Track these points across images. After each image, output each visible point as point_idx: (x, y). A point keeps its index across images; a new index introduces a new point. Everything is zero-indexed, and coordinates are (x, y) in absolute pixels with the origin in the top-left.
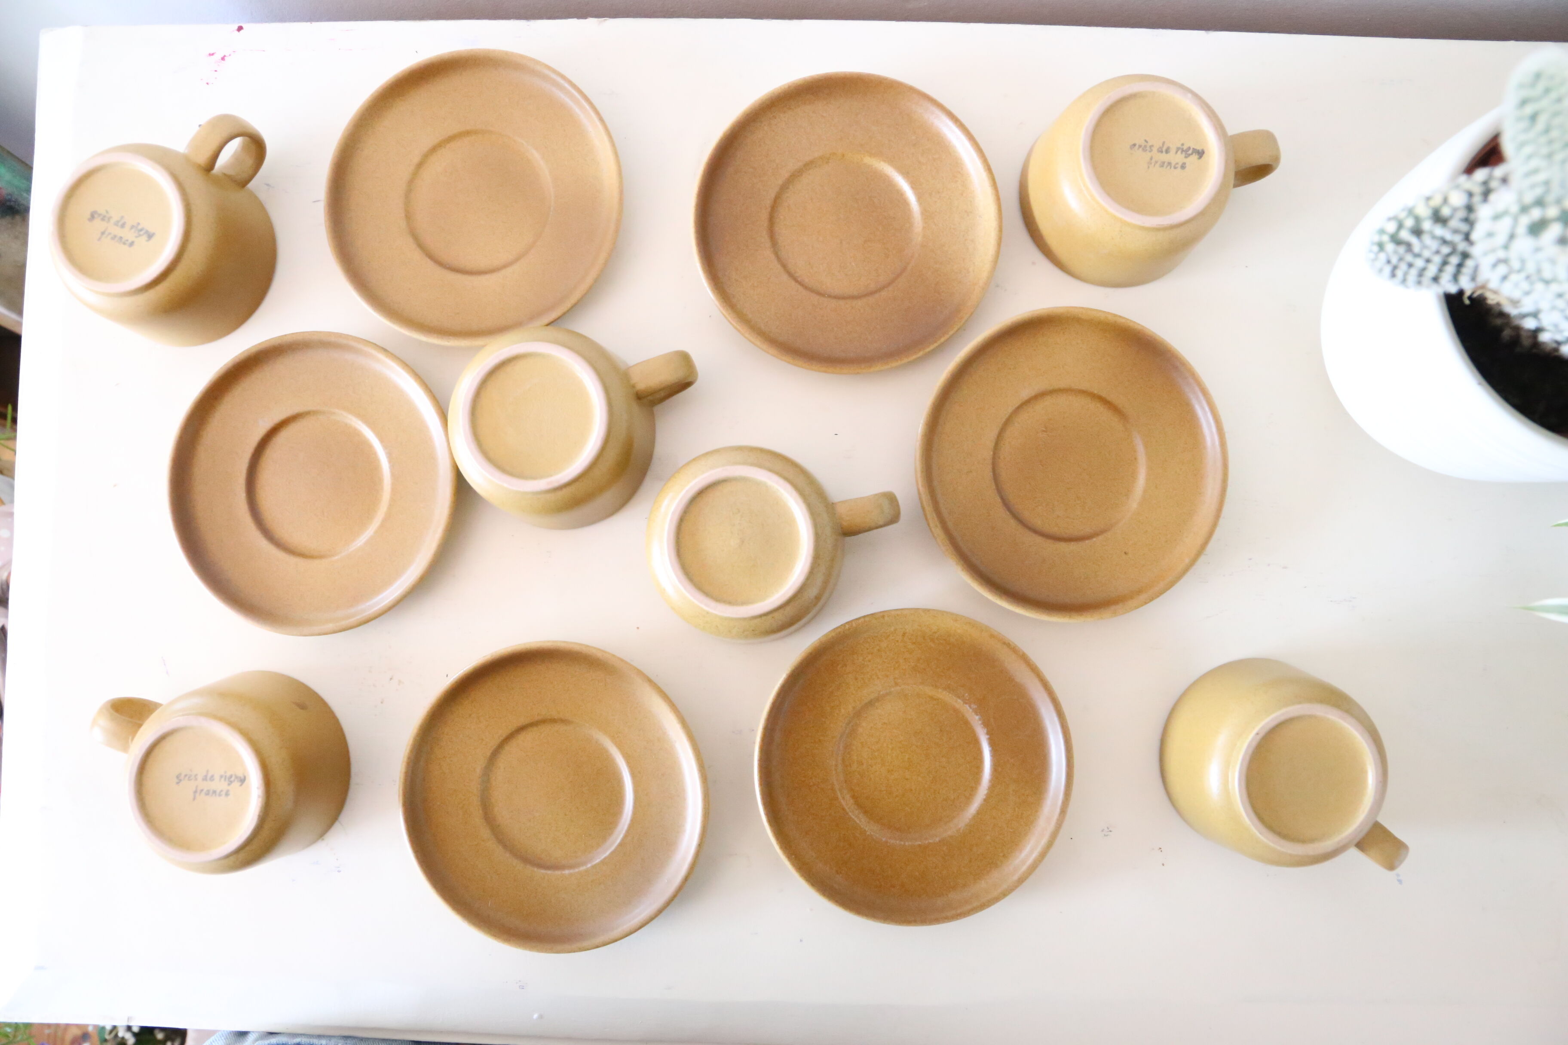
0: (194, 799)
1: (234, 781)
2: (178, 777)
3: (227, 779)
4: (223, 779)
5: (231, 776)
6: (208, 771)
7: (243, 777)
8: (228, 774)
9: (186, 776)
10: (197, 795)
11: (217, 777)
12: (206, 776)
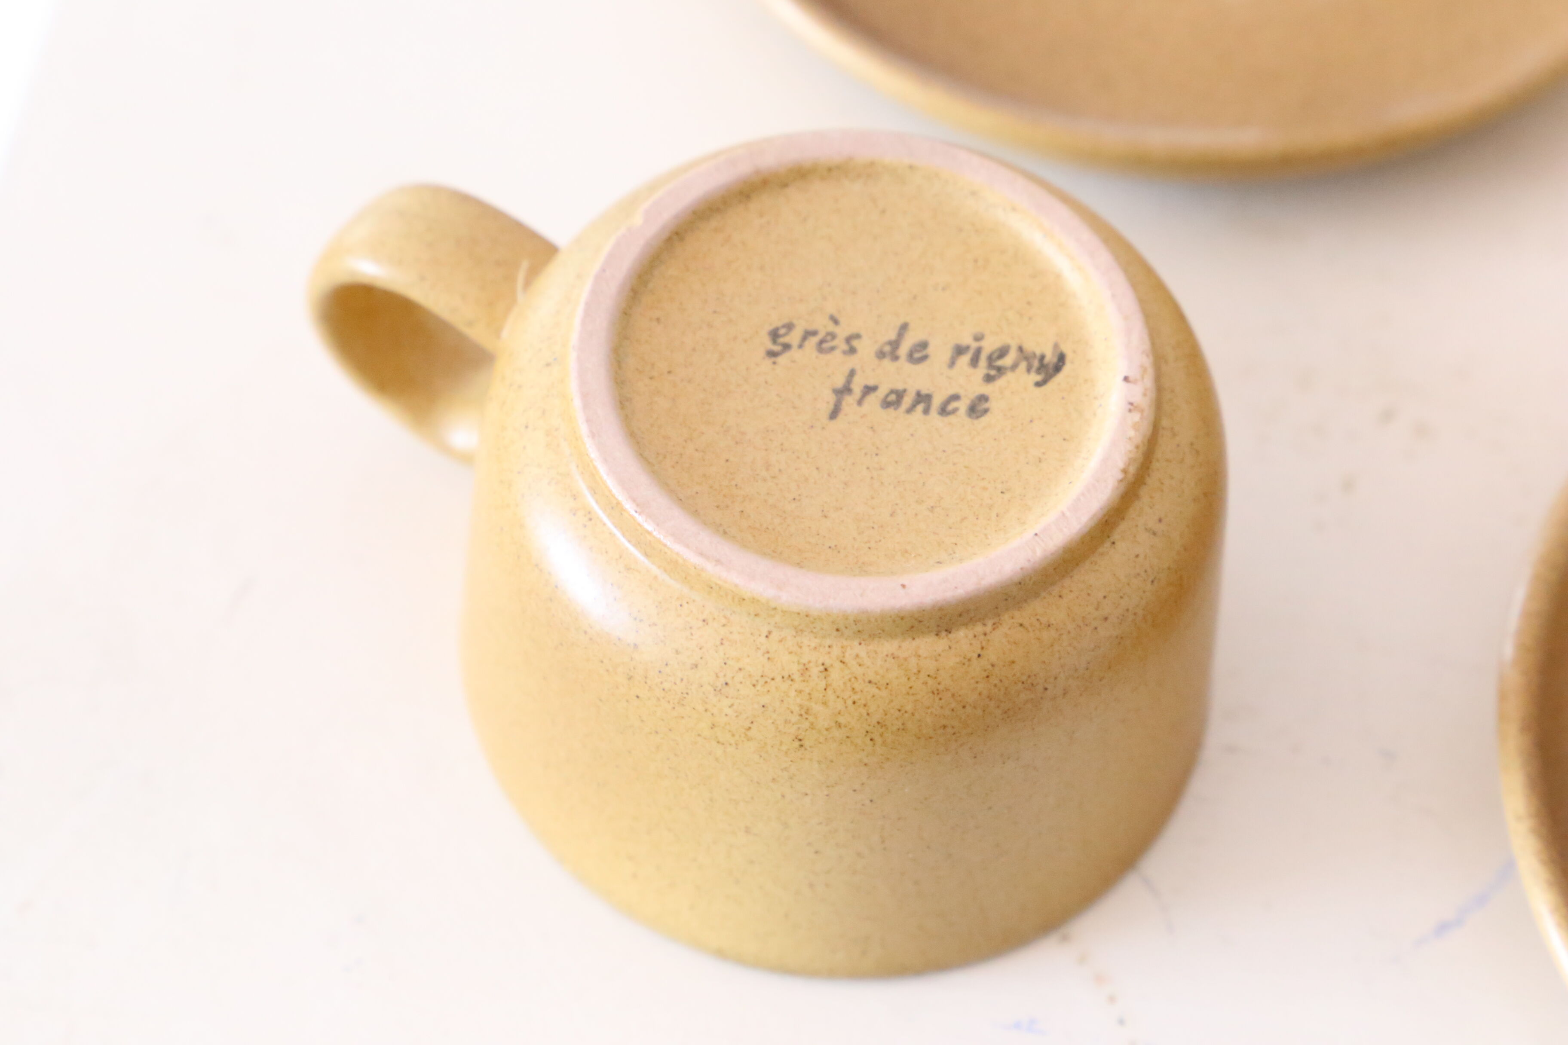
0: (834, 414)
1: (1014, 367)
2: (774, 335)
3: (983, 362)
4: (965, 359)
5: (1003, 352)
6: (904, 327)
7: (1050, 358)
8: (990, 345)
9: (809, 334)
10: (849, 401)
11: (940, 352)
12: (895, 345)
